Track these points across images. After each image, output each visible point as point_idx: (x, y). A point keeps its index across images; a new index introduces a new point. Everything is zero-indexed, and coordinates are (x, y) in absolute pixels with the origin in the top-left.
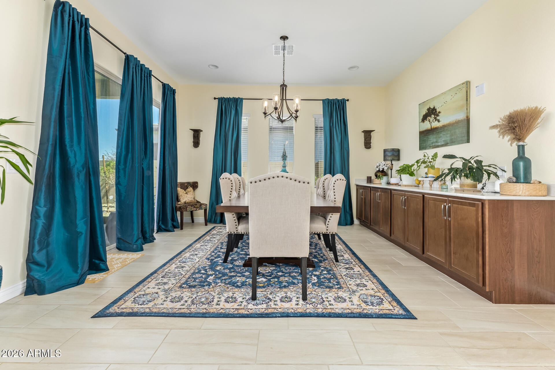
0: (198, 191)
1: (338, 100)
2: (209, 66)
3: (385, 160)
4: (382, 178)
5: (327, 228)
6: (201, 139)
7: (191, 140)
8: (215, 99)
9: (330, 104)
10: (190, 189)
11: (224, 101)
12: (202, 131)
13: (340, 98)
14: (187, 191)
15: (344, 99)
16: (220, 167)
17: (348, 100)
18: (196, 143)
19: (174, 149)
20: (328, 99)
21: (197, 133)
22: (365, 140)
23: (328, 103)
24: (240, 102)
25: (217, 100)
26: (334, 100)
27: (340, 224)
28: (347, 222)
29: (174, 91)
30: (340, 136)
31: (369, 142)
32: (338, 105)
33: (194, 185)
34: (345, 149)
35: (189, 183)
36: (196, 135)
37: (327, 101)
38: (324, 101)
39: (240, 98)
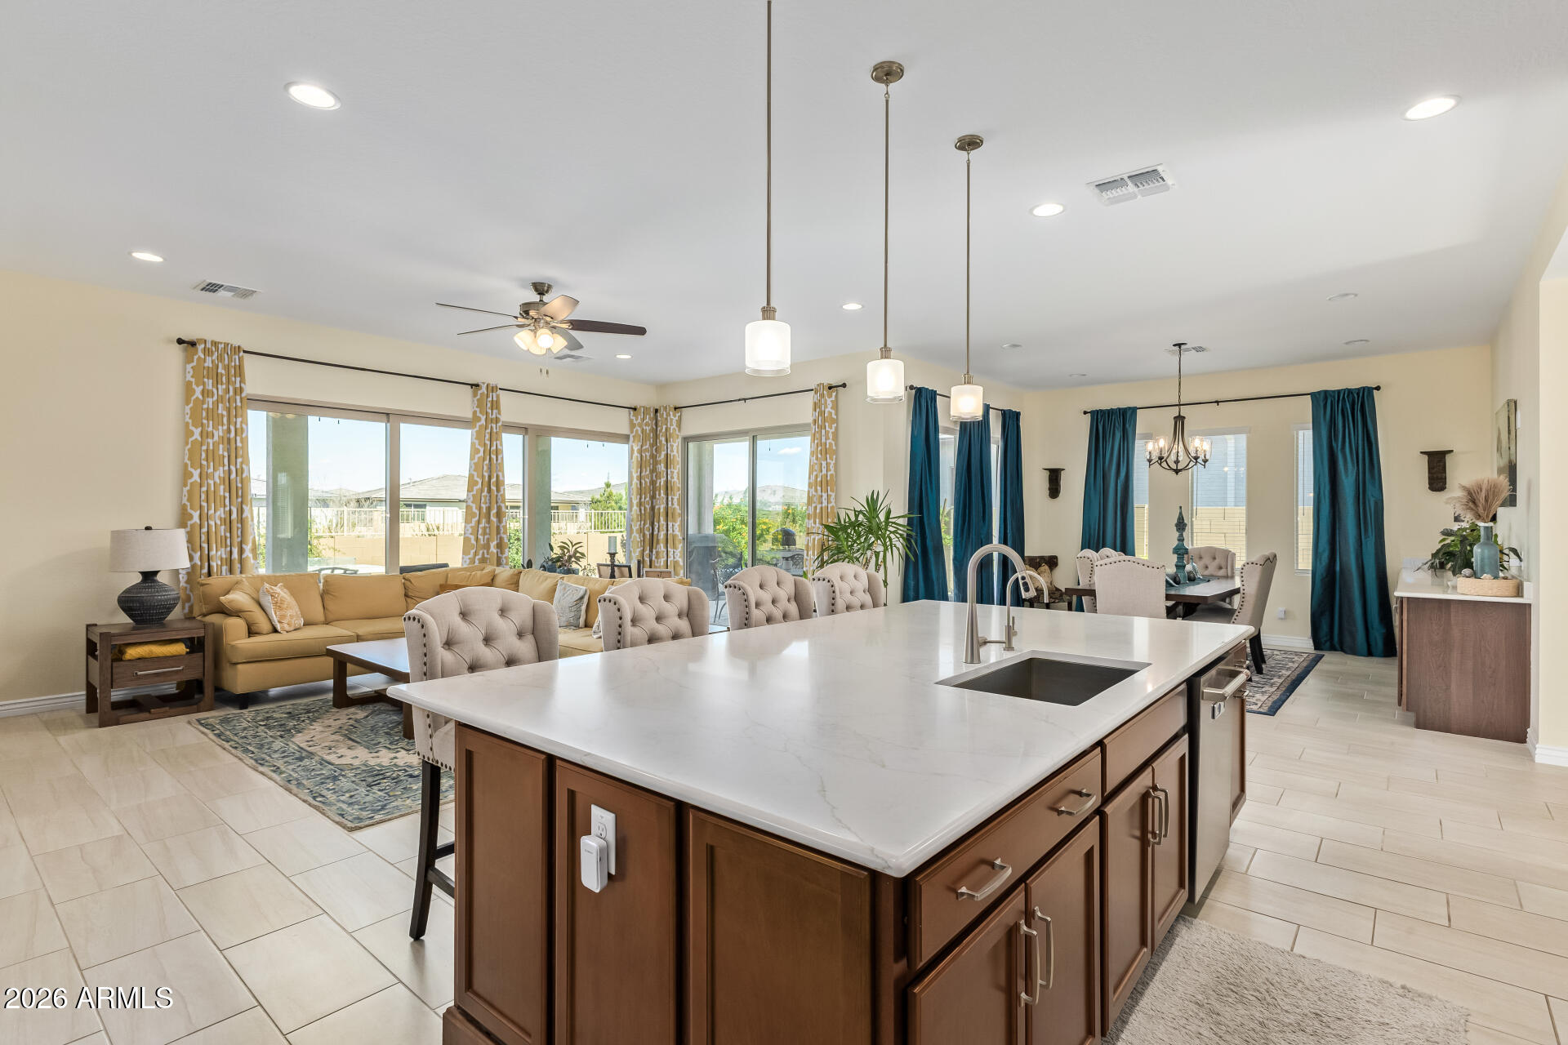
0: (1058, 571)
1: (1352, 391)
6: (1062, 483)
7: (1046, 485)
8: (1085, 413)
9: (1332, 402)
10: (1045, 568)
11: (1102, 416)
12: (1063, 472)
13: (1355, 385)
14: (1039, 571)
16: (1095, 530)
17: (1378, 388)
18: (1054, 491)
19: (1019, 502)
20: (1325, 391)
21: (1054, 476)
22: (1429, 471)
23: (1326, 398)
24: (1131, 415)
25: (1089, 414)
27: (1354, 652)
28: (1374, 650)
29: (1018, 414)
30: (1353, 466)
31: (1439, 475)
32: (1351, 400)
33: (1052, 562)
34: (1369, 493)
35: (1042, 558)
36: (1054, 478)
37: (1322, 395)
38: (1313, 395)
39: (1130, 408)
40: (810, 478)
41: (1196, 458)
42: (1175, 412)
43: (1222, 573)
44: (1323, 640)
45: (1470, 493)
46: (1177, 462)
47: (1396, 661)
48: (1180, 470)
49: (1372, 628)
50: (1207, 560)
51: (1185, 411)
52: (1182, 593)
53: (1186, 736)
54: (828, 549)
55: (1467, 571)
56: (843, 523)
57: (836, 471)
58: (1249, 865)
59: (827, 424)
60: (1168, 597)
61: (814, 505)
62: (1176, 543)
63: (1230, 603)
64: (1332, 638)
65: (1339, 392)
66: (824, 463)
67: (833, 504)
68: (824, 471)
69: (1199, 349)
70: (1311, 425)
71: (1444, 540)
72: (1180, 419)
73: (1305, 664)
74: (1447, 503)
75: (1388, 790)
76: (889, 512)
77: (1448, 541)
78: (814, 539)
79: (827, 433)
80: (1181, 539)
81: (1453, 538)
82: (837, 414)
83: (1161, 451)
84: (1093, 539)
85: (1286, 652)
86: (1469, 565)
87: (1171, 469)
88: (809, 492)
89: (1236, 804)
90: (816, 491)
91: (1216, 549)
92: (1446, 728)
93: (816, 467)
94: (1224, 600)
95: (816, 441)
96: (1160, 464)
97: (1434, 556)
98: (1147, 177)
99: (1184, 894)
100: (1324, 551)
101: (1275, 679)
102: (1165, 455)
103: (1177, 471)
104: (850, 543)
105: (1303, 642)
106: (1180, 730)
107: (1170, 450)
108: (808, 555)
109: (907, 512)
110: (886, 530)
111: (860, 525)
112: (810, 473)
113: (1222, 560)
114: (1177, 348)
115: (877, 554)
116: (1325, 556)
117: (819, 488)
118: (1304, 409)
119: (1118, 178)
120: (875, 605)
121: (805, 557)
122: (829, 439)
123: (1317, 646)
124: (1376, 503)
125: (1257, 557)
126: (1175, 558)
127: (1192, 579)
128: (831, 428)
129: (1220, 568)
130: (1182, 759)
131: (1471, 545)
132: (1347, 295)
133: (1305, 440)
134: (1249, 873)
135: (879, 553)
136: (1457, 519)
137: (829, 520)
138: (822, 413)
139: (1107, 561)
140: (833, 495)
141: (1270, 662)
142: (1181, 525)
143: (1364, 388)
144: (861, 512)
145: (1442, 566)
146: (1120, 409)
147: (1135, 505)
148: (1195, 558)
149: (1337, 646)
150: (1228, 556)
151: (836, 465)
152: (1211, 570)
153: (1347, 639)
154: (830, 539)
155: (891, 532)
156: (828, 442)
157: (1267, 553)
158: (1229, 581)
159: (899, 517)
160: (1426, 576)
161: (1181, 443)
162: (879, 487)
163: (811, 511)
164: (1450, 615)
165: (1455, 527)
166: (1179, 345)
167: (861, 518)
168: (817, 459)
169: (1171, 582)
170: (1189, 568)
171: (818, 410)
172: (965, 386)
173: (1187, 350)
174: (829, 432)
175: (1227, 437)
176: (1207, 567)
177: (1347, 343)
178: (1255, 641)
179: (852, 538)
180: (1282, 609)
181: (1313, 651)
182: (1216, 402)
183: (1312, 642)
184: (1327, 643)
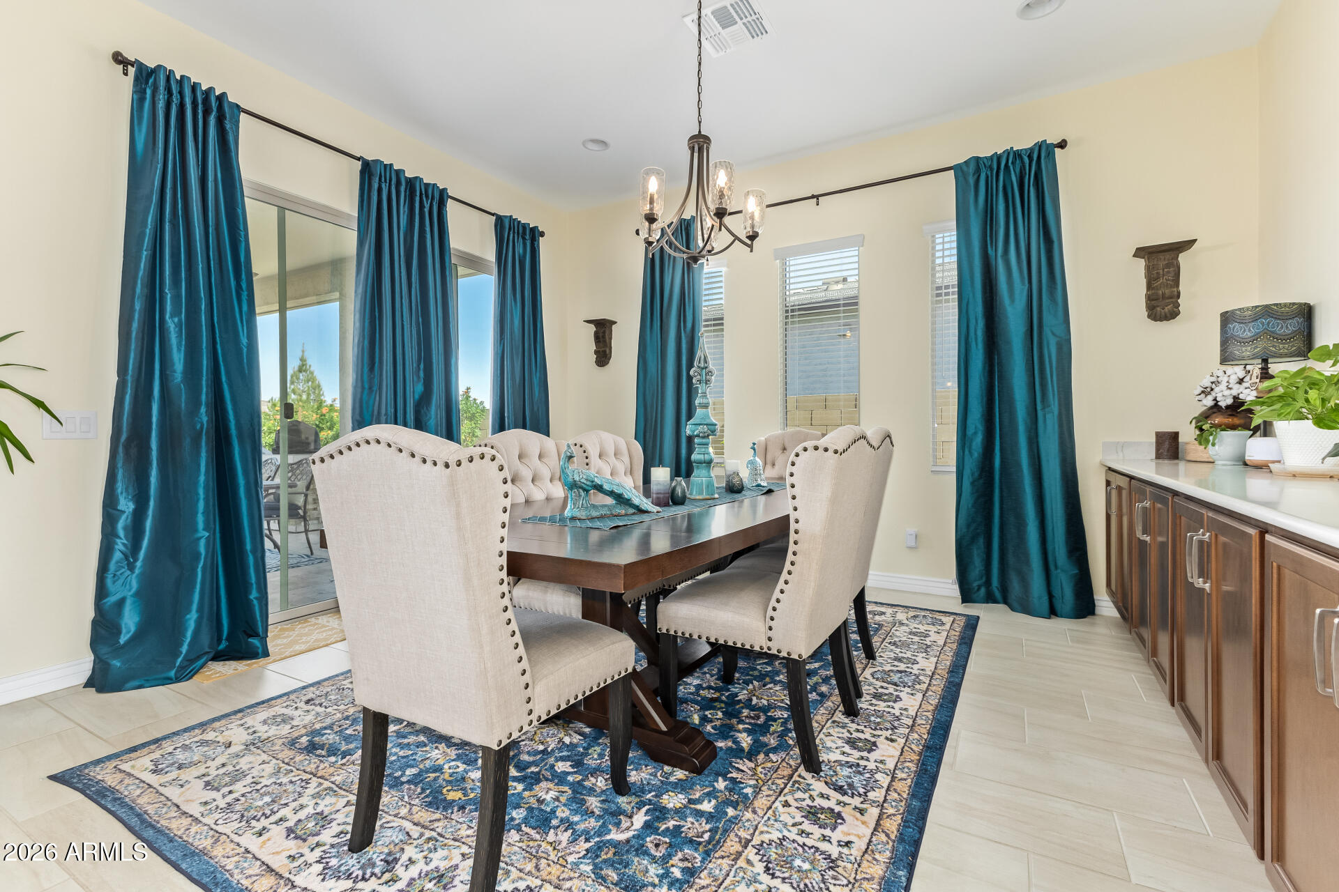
1: (1018, 155)
2: (584, 144)
3: (1225, 359)
4: (1214, 439)
5: (770, 634)
6: (612, 342)
7: (591, 347)
9: (987, 177)
12: (615, 323)
15: (1040, 146)
17: (1062, 144)
18: (603, 357)
20: (977, 159)
21: (603, 330)
22: (1149, 286)
23: (978, 171)
26: (999, 157)
27: (1025, 608)
28: (1058, 606)
30: (1023, 284)
31: (1167, 292)
32: (1018, 170)
34: (1047, 330)
36: (603, 334)
37: (972, 167)
38: (958, 170)
44: (974, 584)
49: (1056, 567)
64: (988, 583)
70: (955, 223)
100: (975, 433)
105: (944, 590)
116: (977, 442)
118: (944, 194)
123: (968, 596)
124: (1060, 346)
133: (946, 249)
149: (998, 595)
153: (1015, 587)
180: (912, 530)
181: (957, 606)
182: (813, 197)
183: (956, 587)
184: (983, 590)
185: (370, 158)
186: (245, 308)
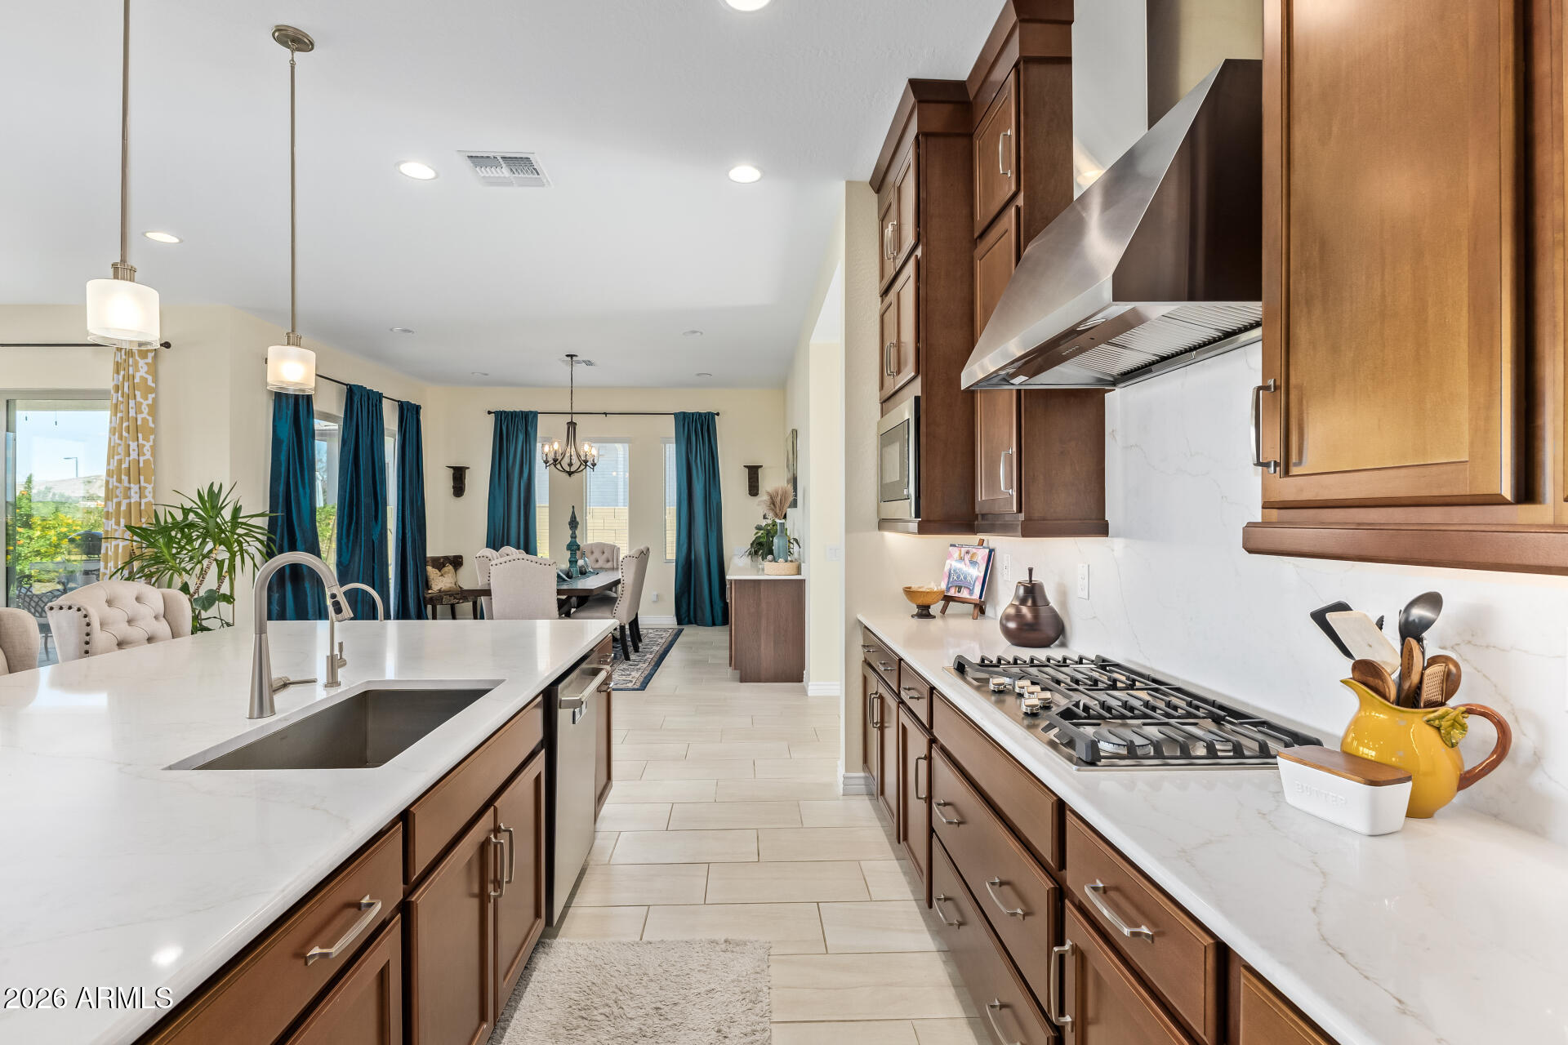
0: (462, 571)
1: (700, 415)
6: (467, 481)
7: (450, 483)
8: (489, 413)
9: (688, 421)
10: (449, 568)
11: (505, 418)
12: (468, 469)
13: (703, 410)
14: (443, 571)
17: (718, 414)
18: (459, 489)
19: (419, 503)
20: (684, 412)
21: (459, 474)
22: (749, 482)
23: (684, 418)
24: (533, 419)
25: (494, 414)
27: (704, 624)
28: (715, 622)
29: (418, 408)
30: (702, 476)
31: (755, 484)
32: (700, 421)
33: (457, 562)
34: (712, 497)
35: (446, 558)
36: (459, 476)
37: (682, 415)
38: (676, 415)
39: (531, 412)
40: (109, 464)
41: (586, 462)
42: (568, 418)
43: (609, 565)
44: (683, 616)
45: (771, 498)
46: (570, 465)
47: (727, 628)
48: (573, 472)
49: (715, 604)
50: (597, 554)
51: (576, 419)
52: (574, 587)
53: (543, 751)
54: (141, 557)
55: (770, 557)
56: (162, 523)
57: (153, 454)
58: (612, 852)
59: (138, 393)
60: (559, 592)
61: (115, 500)
62: (569, 540)
63: (616, 592)
64: (689, 614)
65: (693, 414)
66: (133, 445)
67: (150, 498)
68: (134, 455)
69: (589, 363)
70: (674, 439)
71: (757, 533)
72: (572, 425)
73: (670, 639)
74: (758, 505)
75: (721, 742)
76: (237, 511)
77: (759, 534)
78: (117, 547)
79: (138, 406)
80: (574, 537)
81: (762, 532)
82: (155, 381)
83: (555, 453)
84: (496, 540)
85: (657, 630)
86: (771, 552)
87: (565, 471)
88: (107, 483)
89: (600, 798)
90: (120, 481)
91: (604, 544)
92: (759, 681)
93: (121, 450)
94: (611, 590)
95: (119, 415)
96: (555, 466)
97: (752, 544)
98: (519, 163)
99: (542, 922)
100: (684, 544)
101: (648, 656)
102: (560, 458)
103: (570, 473)
104: (174, 551)
105: (669, 620)
106: (537, 745)
107: (563, 454)
108: (106, 568)
109: (268, 509)
110: (233, 533)
111: (191, 525)
112: (110, 456)
113: (609, 553)
114: (569, 359)
115: (220, 564)
116: (685, 546)
117: (124, 478)
118: (669, 426)
119: (491, 155)
120: (175, 634)
121: (102, 570)
122: (142, 412)
123: (679, 623)
124: (717, 504)
125: (634, 552)
126: (568, 554)
127: (583, 573)
128: (147, 399)
129: (608, 561)
130: (538, 779)
131: (773, 537)
132: (695, 332)
133: (670, 452)
134: (611, 863)
135: (223, 561)
136: (765, 517)
137: (143, 520)
138: (129, 378)
139: (508, 558)
140: (150, 487)
141: (645, 640)
142: (574, 524)
143: (709, 413)
144: (191, 510)
145: (756, 553)
146: (522, 412)
147: (537, 505)
148: (587, 553)
149: (693, 621)
150: (614, 550)
151: (154, 449)
152: (601, 564)
153: (700, 614)
154: (144, 545)
155: (240, 535)
156: (140, 417)
157: (642, 547)
158: (615, 572)
159: (252, 516)
160: (747, 560)
161: (573, 447)
162: (222, 476)
163: (112, 508)
164: (760, 590)
165: (764, 523)
166: (571, 356)
167: (191, 516)
168: (121, 437)
169: (564, 577)
170: (581, 562)
171: (122, 373)
172: (288, 347)
173: (579, 362)
174: (141, 403)
175: (617, 445)
176: (597, 561)
177: (698, 375)
178: (634, 624)
179: (179, 543)
180: (655, 593)
181: (676, 626)
182: (605, 413)
183: (675, 619)
184: (687, 619)
185: (352, 383)
186: (308, 491)
